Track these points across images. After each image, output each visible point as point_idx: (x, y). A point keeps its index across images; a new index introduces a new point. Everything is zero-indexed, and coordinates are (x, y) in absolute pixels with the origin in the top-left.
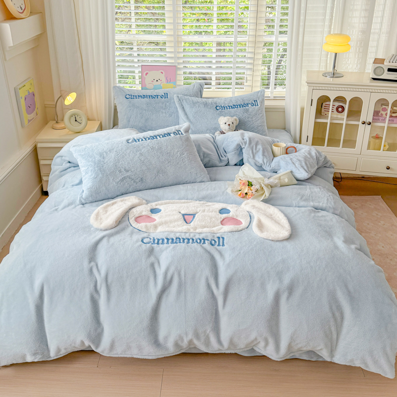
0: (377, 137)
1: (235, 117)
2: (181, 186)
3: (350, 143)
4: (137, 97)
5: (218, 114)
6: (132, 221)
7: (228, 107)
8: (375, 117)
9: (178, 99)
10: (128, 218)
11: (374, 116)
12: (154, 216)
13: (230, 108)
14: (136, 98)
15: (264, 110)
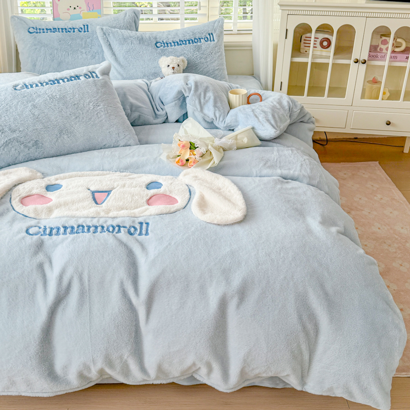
0: (375, 81)
1: (182, 57)
2: (96, 153)
3: (338, 90)
4: (45, 30)
5: (159, 54)
6: (15, 203)
7: (173, 44)
8: (372, 54)
9: (102, 33)
10: (11, 198)
11: (370, 51)
12: (50, 195)
13: (175, 45)
14: (43, 32)
15: (223, 48)
